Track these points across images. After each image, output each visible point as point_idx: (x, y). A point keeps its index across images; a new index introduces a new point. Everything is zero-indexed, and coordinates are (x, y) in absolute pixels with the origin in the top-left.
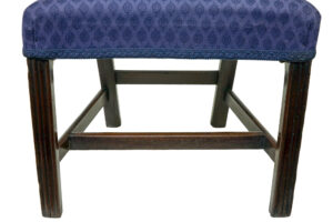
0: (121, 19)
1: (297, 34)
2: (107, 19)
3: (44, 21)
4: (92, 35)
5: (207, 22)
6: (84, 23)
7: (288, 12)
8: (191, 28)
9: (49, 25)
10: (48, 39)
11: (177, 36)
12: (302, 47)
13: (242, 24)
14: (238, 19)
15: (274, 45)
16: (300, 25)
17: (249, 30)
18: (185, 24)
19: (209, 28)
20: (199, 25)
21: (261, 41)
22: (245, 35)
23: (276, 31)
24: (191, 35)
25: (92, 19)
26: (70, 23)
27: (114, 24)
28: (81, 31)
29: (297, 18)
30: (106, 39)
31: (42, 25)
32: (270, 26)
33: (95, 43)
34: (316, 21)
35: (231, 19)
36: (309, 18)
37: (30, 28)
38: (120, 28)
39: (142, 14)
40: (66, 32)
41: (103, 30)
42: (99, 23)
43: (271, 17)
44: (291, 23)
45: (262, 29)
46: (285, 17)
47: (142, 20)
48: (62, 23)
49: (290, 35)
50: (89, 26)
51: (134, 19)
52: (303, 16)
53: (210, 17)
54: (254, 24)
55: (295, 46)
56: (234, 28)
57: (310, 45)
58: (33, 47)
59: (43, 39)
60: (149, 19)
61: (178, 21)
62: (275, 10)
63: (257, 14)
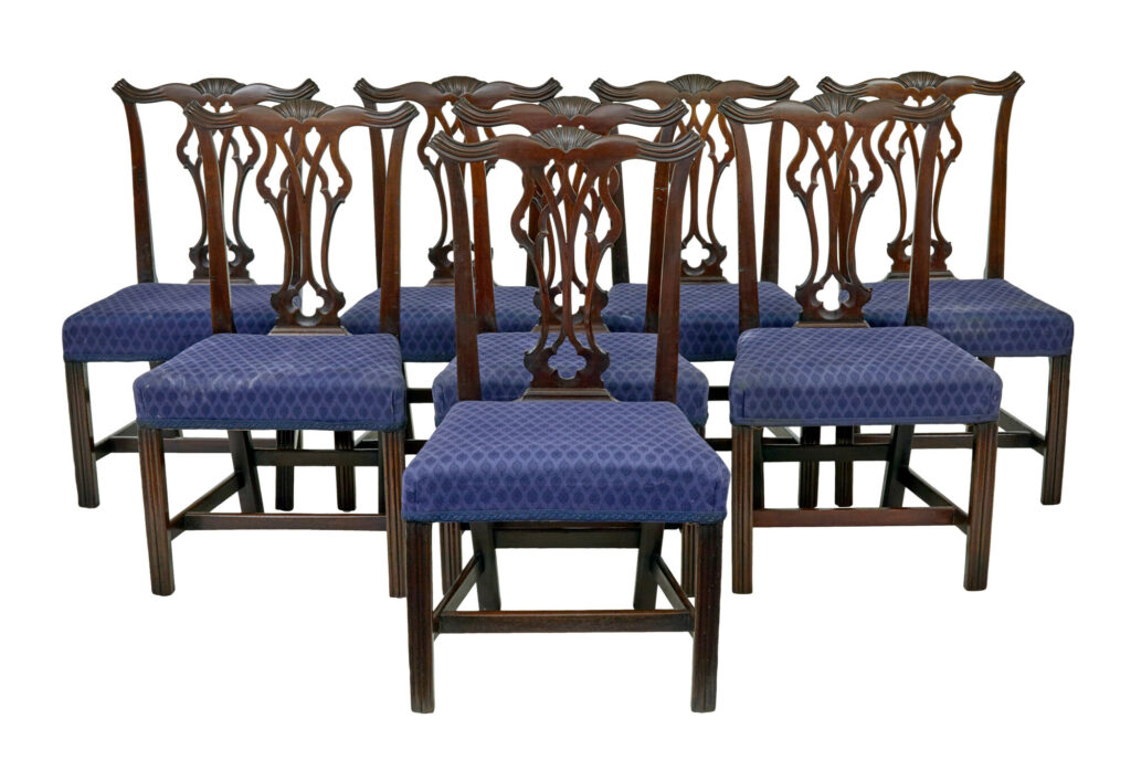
0: (510, 479)
1: (703, 494)
2: (495, 479)
3: (428, 481)
4: (478, 496)
5: (603, 481)
6: (470, 483)
7: (692, 469)
8: (586, 488)
9: (432, 487)
10: (431, 501)
11: (571, 496)
12: (710, 508)
13: (642, 484)
14: (638, 479)
15: (679, 506)
16: (705, 483)
17: (649, 489)
18: (579, 484)
19: (606, 487)
20: (595, 484)
21: (664, 500)
22: (645, 495)
23: (679, 490)
24: (587, 496)
25: (479, 479)
26: (455, 484)
27: (502, 484)
28: (466, 492)
29: (701, 476)
30: (494, 500)
31: (425, 486)
32: (672, 485)
33: (482, 505)
35: (630, 478)
36: (715, 476)
37: (412, 490)
38: (509, 489)
39: (533, 473)
40: (451, 493)
41: (491, 491)
42: (486, 483)
43: (673, 475)
44: (695, 482)
45: (664, 488)
46: (688, 476)
47: (532, 480)
48: (447, 484)
49: (696, 496)
50: (475, 487)
51: (525, 479)
52: (708, 473)
53: (606, 476)
54: (655, 483)
55: (702, 507)
56: (634, 487)
57: (718, 505)
58: (415, 509)
59: (425, 501)
60: (540, 479)
61: (572, 480)
62: (677, 467)
63: (657, 472)
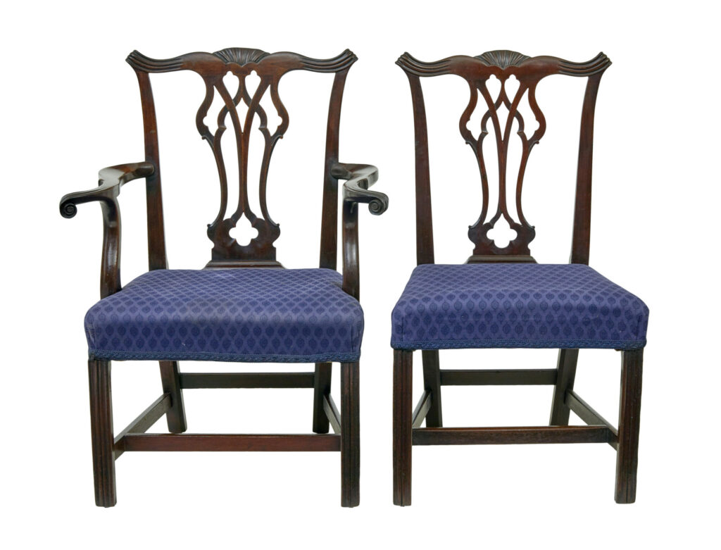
0: (477, 315)
1: (628, 326)
2: (465, 315)
3: (413, 317)
4: (452, 329)
5: (550, 316)
6: (446, 318)
7: (620, 306)
8: (537, 322)
9: (416, 321)
10: (415, 332)
11: (525, 328)
12: (634, 337)
13: (580, 318)
14: (577, 314)
15: (609, 335)
16: (630, 318)
17: (587, 323)
18: (532, 319)
19: (552, 321)
20: (544, 319)
21: (598, 331)
22: (583, 327)
23: (610, 323)
24: (537, 328)
25: (452, 315)
26: (434, 319)
27: (471, 319)
28: (442, 325)
29: (628, 312)
30: (464, 332)
31: (410, 321)
32: (604, 319)
33: (455, 336)
34: (644, 314)
35: (571, 314)
36: (638, 311)
37: (400, 323)
38: (476, 322)
39: (495, 310)
40: (430, 326)
41: (461, 325)
42: (458, 318)
43: (605, 311)
44: (623, 316)
45: (598, 322)
46: (617, 312)
47: (495, 315)
48: (428, 319)
49: (623, 327)
50: (450, 321)
51: (489, 314)
52: (633, 310)
53: (553, 312)
54: (591, 318)
55: (627, 336)
56: (574, 321)
57: (640, 334)
58: (402, 339)
59: (410, 332)
60: (501, 315)
61: (525, 315)
62: (608, 305)
63: (593, 309)
